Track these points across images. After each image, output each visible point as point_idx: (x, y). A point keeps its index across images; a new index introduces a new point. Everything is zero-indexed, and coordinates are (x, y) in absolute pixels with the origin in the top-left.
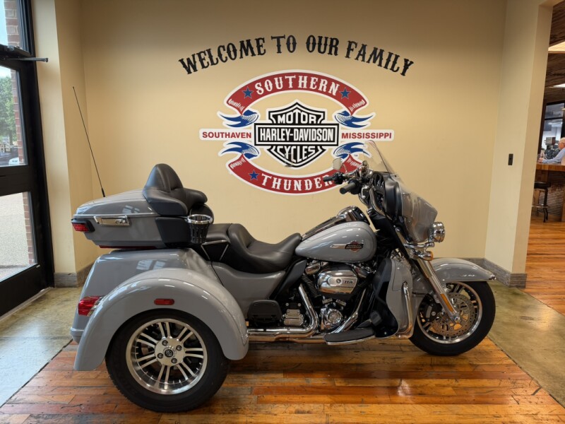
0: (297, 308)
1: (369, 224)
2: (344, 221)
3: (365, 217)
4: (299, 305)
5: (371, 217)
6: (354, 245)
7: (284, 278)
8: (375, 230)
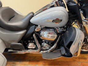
0: (33, 42)
1: (66, 8)
2: (53, 6)
3: (64, 4)
4: (34, 41)
5: (67, 5)
6: (57, 20)
7: (26, 33)
8: (68, 11)
